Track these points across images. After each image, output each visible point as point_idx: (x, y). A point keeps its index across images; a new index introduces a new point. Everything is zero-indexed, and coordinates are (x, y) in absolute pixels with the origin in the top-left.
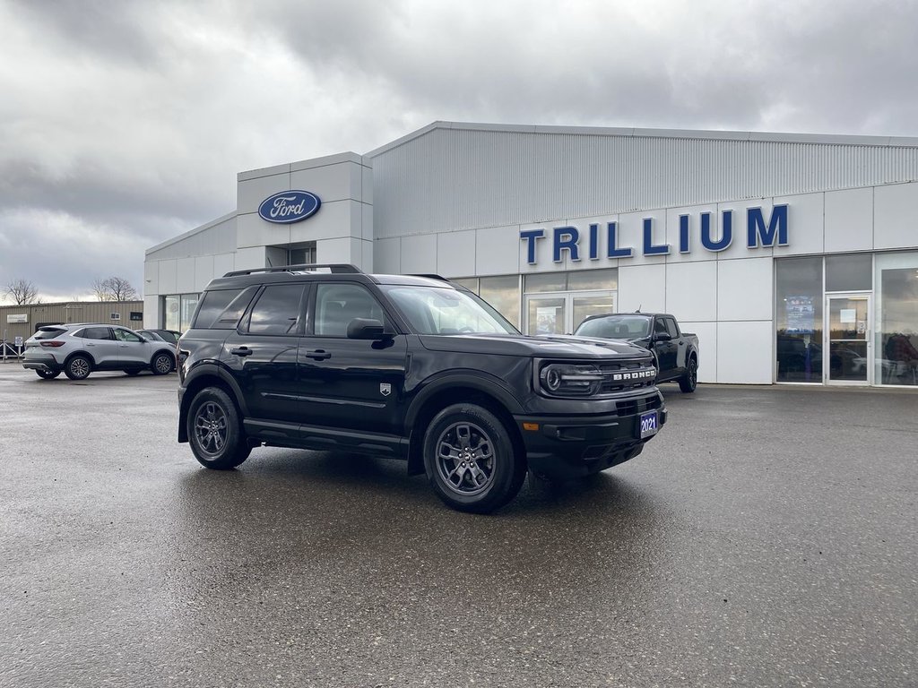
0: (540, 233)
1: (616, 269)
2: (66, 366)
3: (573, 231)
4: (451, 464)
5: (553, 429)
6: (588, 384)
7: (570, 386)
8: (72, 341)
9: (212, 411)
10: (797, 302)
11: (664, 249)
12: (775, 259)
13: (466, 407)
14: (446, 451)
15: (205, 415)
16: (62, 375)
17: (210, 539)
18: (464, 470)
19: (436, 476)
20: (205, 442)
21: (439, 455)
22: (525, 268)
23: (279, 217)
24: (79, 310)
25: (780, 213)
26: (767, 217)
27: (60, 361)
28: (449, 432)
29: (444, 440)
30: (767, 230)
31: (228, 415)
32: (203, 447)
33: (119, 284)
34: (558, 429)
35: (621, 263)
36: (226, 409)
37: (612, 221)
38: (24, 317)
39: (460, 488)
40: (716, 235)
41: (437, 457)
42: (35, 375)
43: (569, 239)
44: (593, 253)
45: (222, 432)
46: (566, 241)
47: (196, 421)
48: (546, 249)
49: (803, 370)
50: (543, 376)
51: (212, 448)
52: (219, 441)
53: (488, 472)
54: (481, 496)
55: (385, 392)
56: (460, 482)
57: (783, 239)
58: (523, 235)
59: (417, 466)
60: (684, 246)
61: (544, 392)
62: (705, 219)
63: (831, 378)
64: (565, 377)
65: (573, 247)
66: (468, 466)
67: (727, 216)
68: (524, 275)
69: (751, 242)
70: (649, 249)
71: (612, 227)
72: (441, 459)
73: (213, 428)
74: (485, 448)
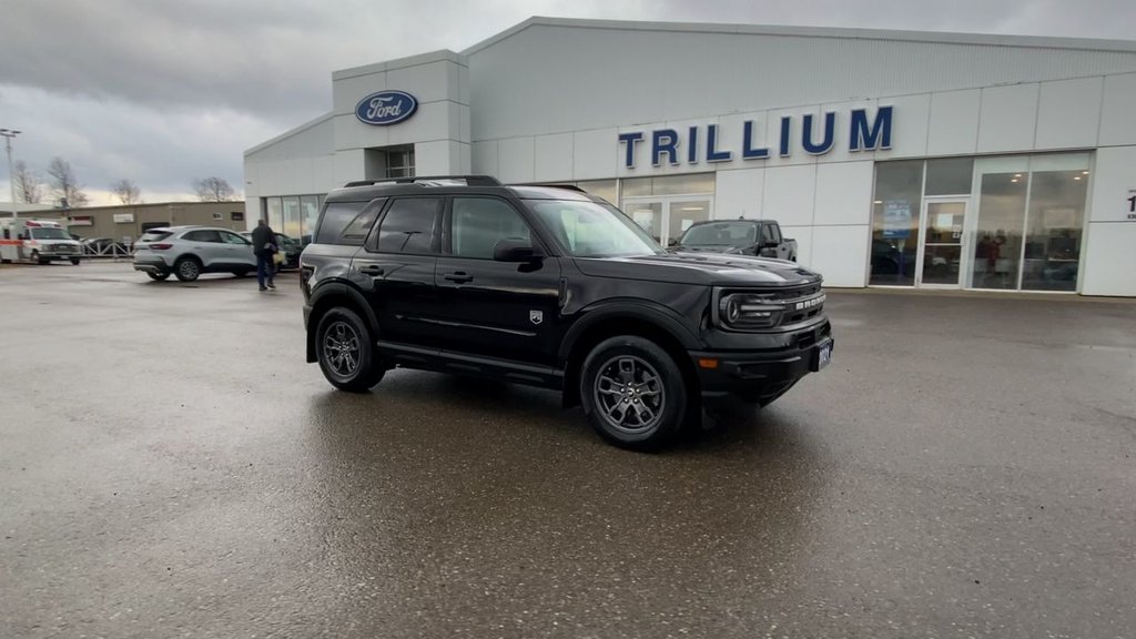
0: (639, 135)
1: (714, 172)
2: (175, 268)
3: (673, 134)
4: (611, 400)
5: (733, 366)
6: (768, 314)
7: (750, 318)
8: (179, 245)
9: (342, 332)
10: (895, 206)
11: (764, 152)
12: (876, 162)
13: (630, 340)
14: (606, 385)
15: (335, 336)
16: (173, 277)
17: (362, 487)
18: (627, 406)
19: (595, 411)
20: (336, 364)
21: (598, 389)
22: (624, 172)
23: (376, 119)
24: (181, 211)
25: (885, 114)
26: (871, 119)
27: (170, 263)
28: (610, 365)
29: (603, 373)
30: (870, 133)
31: (360, 337)
32: (334, 369)
33: (217, 183)
34: (740, 366)
35: (720, 166)
36: (357, 331)
37: (712, 123)
38: (129, 217)
39: (622, 425)
40: (818, 138)
41: (596, 393)
42: (146, 277)
43: (668, 142)
44: (692, 157)
45: (354, 354)
46: (665, 144)
47: (325, 342)
48: (644, 152)
49: (896, 272)
50: (723, 306)
51: (344, 369)
52: (351, 364)
53: (655, 409)
54: (648, 434)
55: (536, 320)
56: (622, 419)
57: (886, 142)
58: (622, 137)
59: (572, 398)
60: (784, 149)
61: (724, 326)
62: (808, 120)
63: (923, 282)
64: (744, 308)
65: (671, 149)
66: (631, 403)
67: (830, 118)
68: (620, 179)
69: (853, 144)
70: (749, 153)
71: (712, 130)
72: (600, 393)
73: (344, 350)
74: (651, 384)
